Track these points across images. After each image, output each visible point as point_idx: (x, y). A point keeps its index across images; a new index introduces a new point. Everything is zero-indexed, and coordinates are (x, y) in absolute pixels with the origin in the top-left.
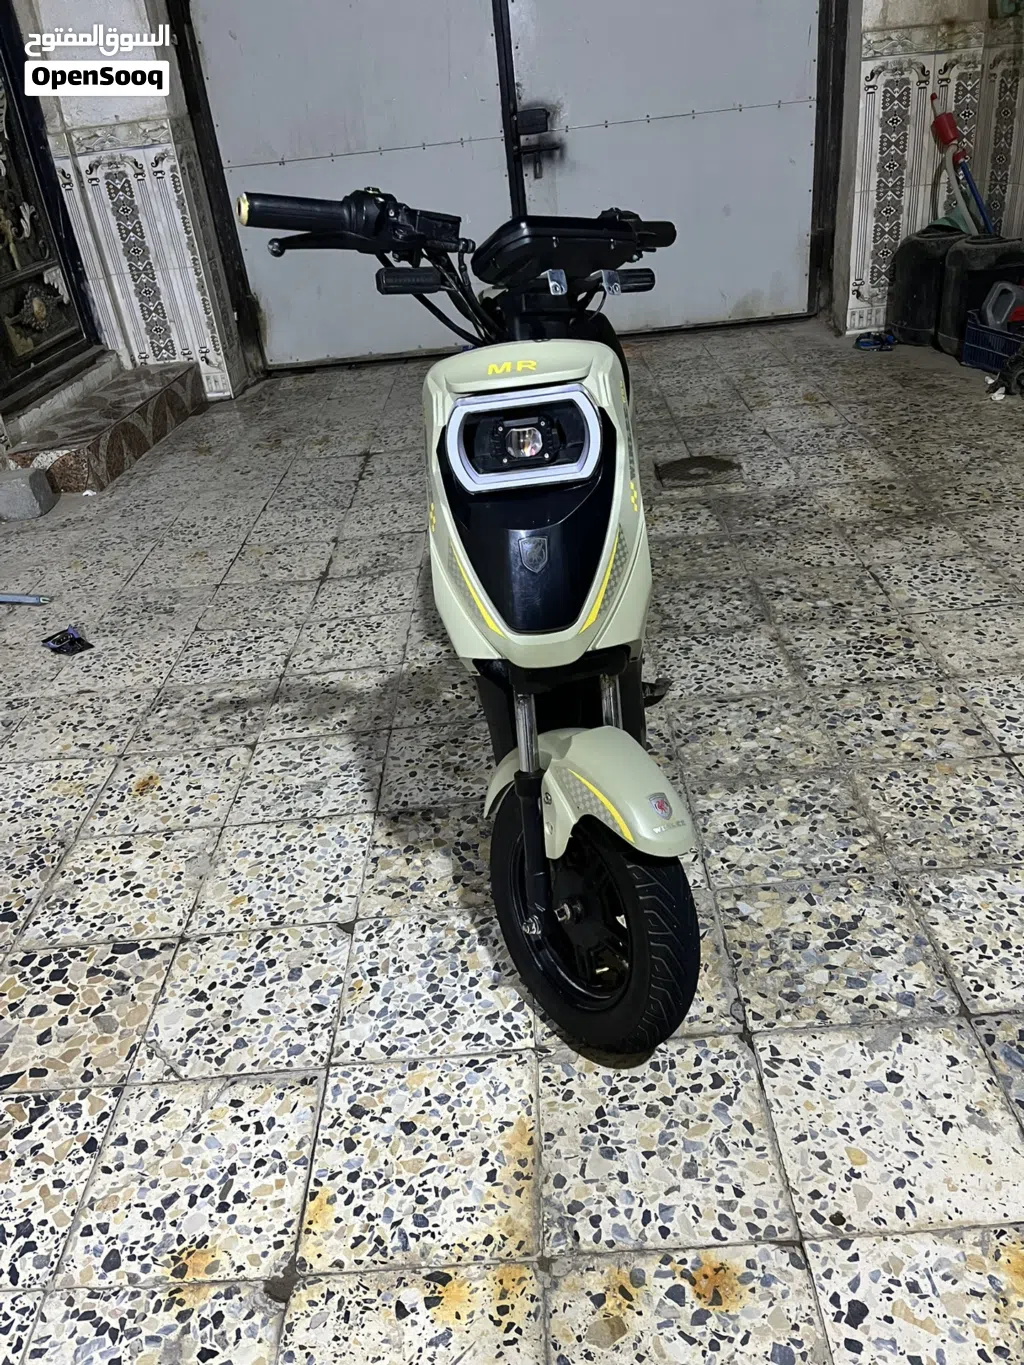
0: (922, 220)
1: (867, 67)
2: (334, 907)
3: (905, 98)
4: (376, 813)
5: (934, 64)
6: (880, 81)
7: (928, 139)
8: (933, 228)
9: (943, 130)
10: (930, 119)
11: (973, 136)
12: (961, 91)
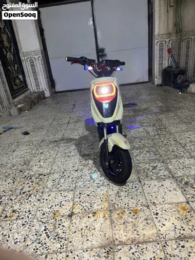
0: (166, 65)
1: (156, 41)
2: (74, 168)
3: (163, 46)
4: (80, 155)
5: (167, 40)
6: (158, 43)
7: (167, 52)
8: (168, 67)
9: (169, 51)
10: (167, 49)
11: (174, 52)
12: (172, 44)
